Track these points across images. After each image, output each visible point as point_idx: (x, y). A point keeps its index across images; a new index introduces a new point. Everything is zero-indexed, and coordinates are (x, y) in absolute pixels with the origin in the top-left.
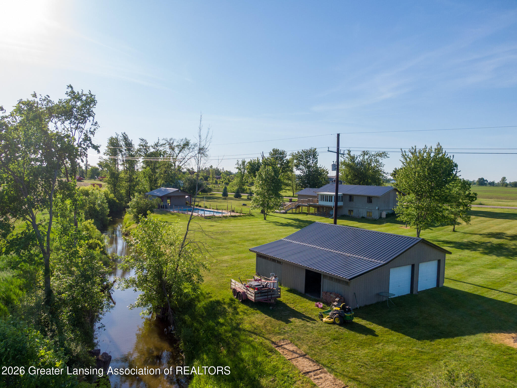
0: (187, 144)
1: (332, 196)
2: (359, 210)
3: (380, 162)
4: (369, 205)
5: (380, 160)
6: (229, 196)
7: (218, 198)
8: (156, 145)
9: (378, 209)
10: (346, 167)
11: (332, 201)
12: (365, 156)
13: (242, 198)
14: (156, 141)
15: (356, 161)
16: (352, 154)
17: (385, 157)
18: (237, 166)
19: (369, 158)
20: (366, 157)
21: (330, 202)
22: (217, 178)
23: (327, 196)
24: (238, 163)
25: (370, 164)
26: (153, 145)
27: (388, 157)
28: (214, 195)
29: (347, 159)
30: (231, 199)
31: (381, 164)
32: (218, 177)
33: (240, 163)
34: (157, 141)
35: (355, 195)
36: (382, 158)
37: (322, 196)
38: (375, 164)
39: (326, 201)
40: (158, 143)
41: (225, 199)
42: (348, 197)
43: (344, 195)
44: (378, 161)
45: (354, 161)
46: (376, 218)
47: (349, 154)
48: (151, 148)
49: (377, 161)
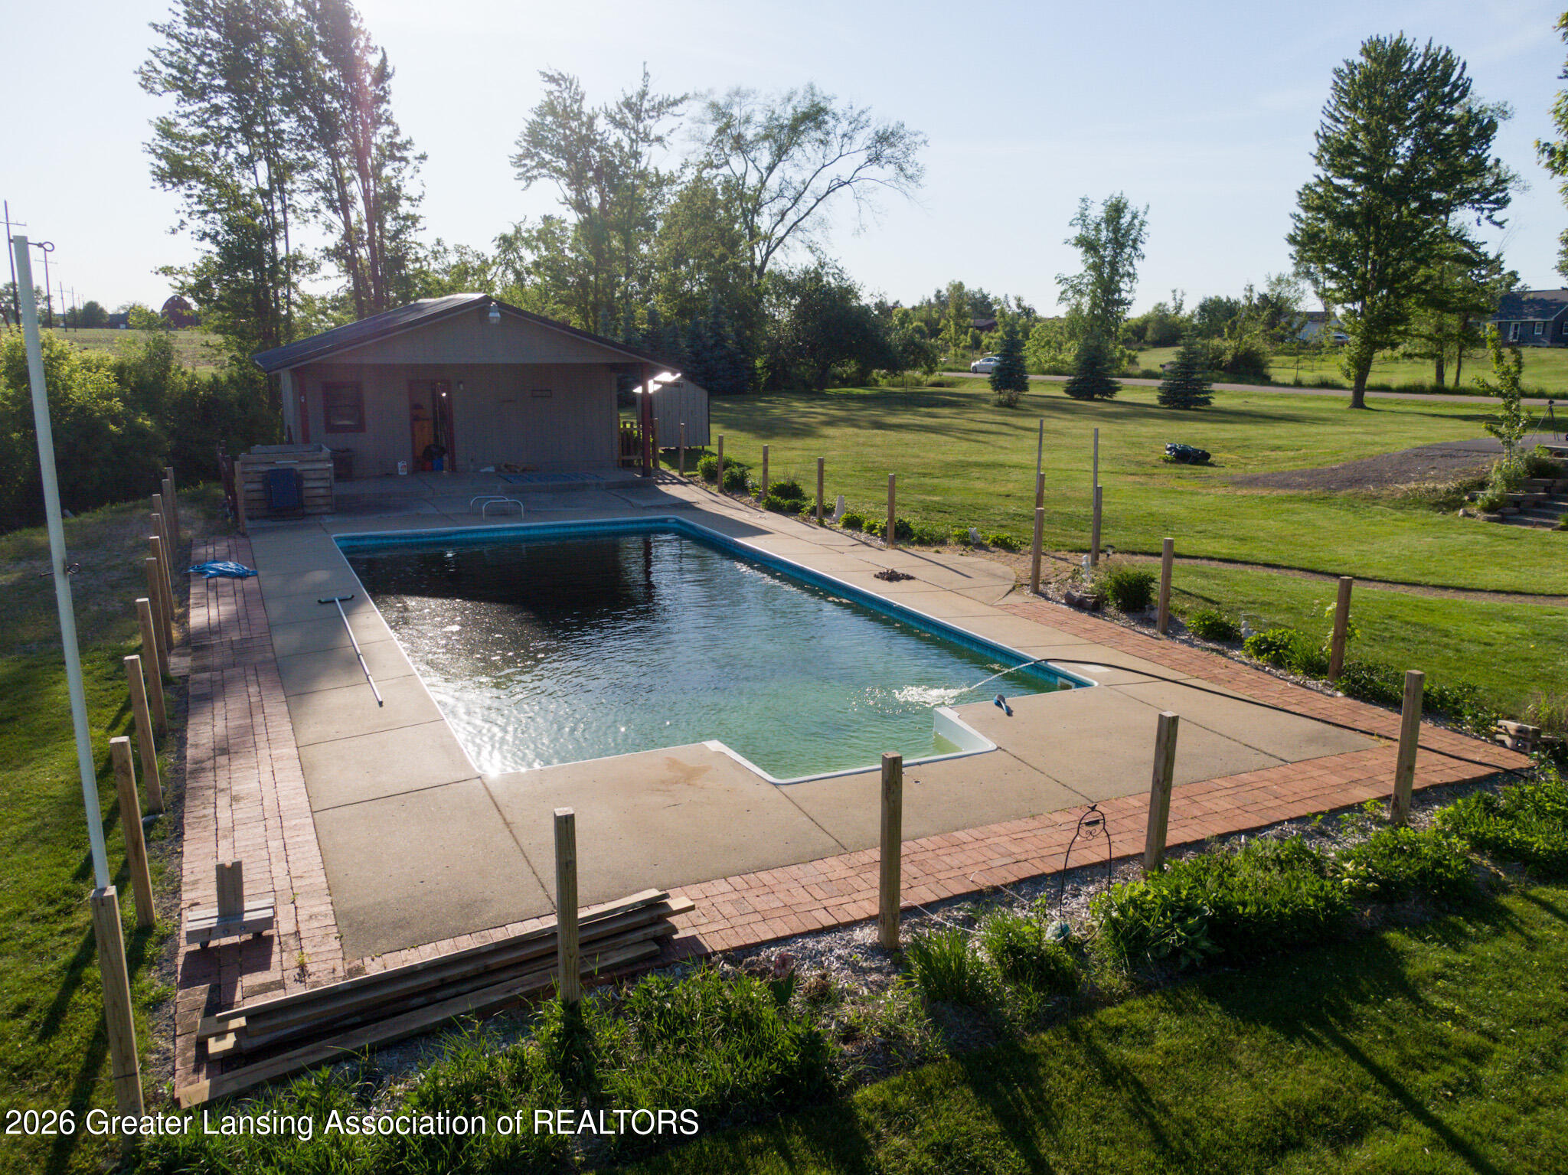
0: (814, 116)
6: (1032, 391)
7: (969, 402)
8: (628, 104)
13: (1120, 396)
14: (633, 87)
18: (1077, 231)
22: (982, 329)
24: (1083, 217)
26: (613, 107)
28: (950, 384)
30: (1053, 406)
32: (983, 322)
33: (1097, 212)
34: (639, 85)
40: (643, 94)
41: (1010, 405)
48: (600, 122)
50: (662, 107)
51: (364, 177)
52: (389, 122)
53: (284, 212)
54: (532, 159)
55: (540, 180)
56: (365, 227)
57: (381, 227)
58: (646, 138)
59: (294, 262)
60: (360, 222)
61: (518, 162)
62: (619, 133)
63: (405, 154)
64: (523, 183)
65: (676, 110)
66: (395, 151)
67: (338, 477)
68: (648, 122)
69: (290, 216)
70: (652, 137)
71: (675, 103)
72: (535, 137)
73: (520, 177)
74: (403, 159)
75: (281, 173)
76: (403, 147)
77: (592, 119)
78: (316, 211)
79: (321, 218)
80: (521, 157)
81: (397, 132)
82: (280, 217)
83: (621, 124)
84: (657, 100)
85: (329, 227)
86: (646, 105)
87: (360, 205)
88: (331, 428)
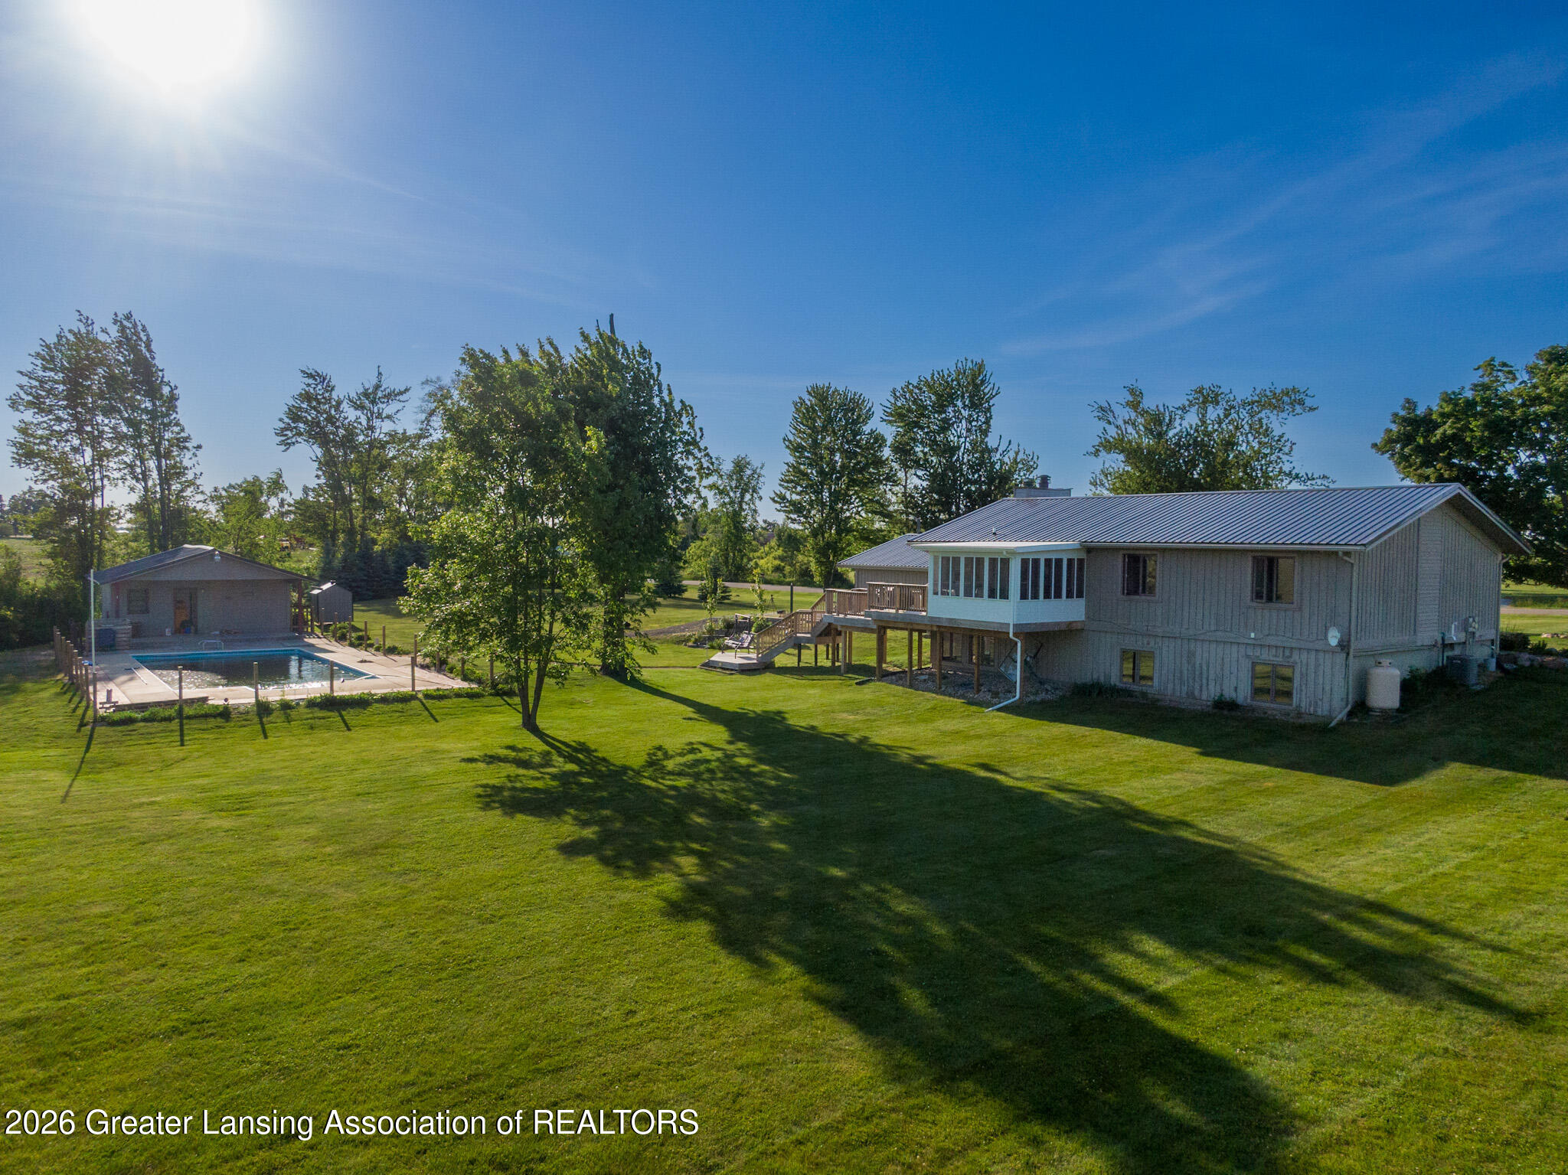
1: (1006, 562)
2: (1191, 655)
3: (1276, 433)
4: (1268, 615)
5: (1275, 423)
8: (366, 394)
9: (1344, 646)
10: (1127, 461)
11: (1005, 595)
12: (1210, 409)
14: (370, 382)
15: (1171, 434)
16: (1149, 403)
17: (1298, 409)
19: (1226, 416)
20: (1213, 413)
21: (998, 602)
23: (975, 561)
25: (1230, 444)
26: (353, 395)
27: (1311, 409)
29: (1130, 429)
31: (1278, 444)
34: (374, 381)
35: (1164, 550)
36: (1284, 415)
37: (946, 560)
38: (1256, 445)
39: (968, 594)
40: (377, 387)
42: (1119, 563)
43: (1090, 550)
44: (1266, 433)
45: (1160, 435)
46: (1322, 710)
47: (1135, 405)
48: (345, 406)
49: (1260, 430)
50: (390, 396)
51: (159, 458)
52: (177, 424)
53: (102, 480)
54: (291, 431)
55: (297, 445)
56: (158, 489)
57: (169, 489)
58: (379, 416)
59: (106, 513)
60: (155, 486)
61: (281, 432)
62: (359, 413)
63: (187, 444)
64: (283, 448)
65: (401, 398)
66: (181, 443)
67: (134, 636)
68: (380, 405)
69: (106, 482)
70: (384, 415)
71: (401, 393)
72: (294, 415)
73: (282, 443)
74: (185, 448)
75: (101, 457)
76: (187, 439)
77: (339, 403)
78: (123, 479)
79: (127, 483)
80: (283, 429)
81: (183, 430)
82: (99, 483)
83: (361, 407)
84: (388, 391)
85: (132, 489)
86: (380, 394)
87: (155, 474)
88: (130, 612)
